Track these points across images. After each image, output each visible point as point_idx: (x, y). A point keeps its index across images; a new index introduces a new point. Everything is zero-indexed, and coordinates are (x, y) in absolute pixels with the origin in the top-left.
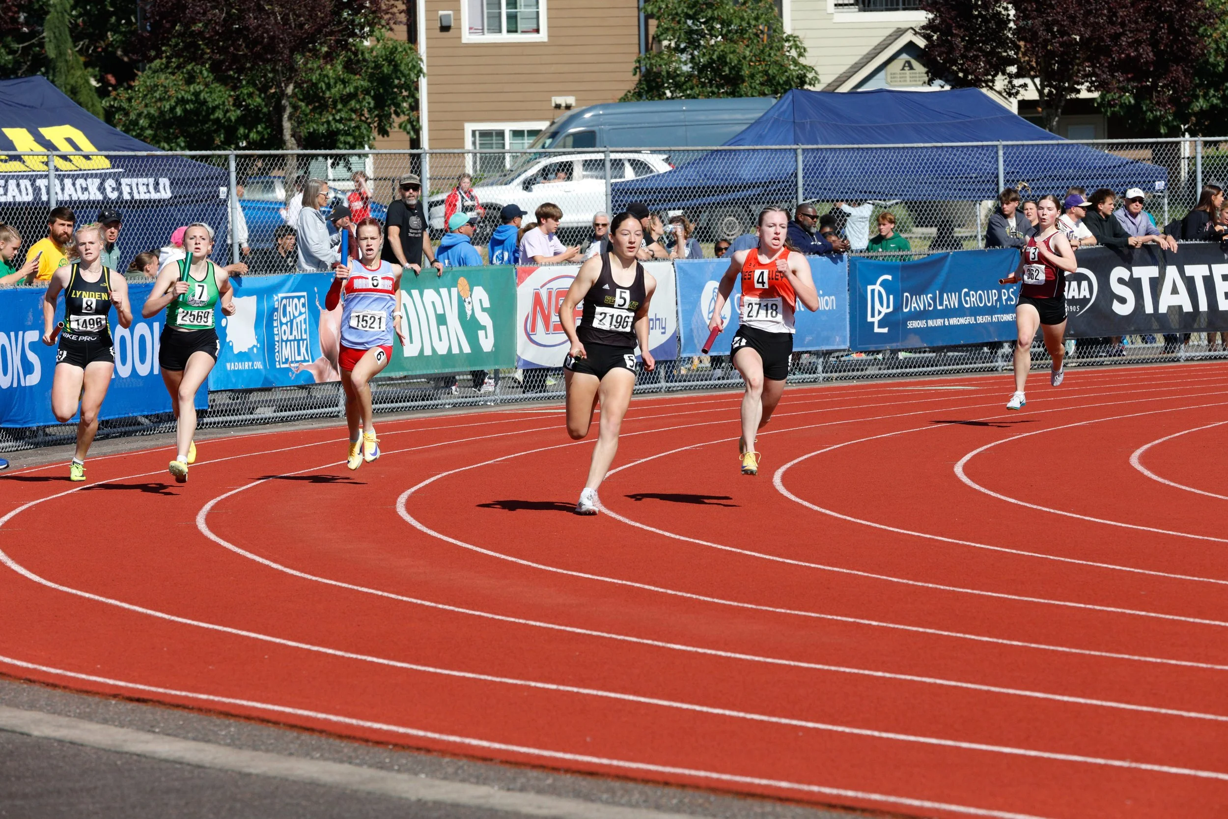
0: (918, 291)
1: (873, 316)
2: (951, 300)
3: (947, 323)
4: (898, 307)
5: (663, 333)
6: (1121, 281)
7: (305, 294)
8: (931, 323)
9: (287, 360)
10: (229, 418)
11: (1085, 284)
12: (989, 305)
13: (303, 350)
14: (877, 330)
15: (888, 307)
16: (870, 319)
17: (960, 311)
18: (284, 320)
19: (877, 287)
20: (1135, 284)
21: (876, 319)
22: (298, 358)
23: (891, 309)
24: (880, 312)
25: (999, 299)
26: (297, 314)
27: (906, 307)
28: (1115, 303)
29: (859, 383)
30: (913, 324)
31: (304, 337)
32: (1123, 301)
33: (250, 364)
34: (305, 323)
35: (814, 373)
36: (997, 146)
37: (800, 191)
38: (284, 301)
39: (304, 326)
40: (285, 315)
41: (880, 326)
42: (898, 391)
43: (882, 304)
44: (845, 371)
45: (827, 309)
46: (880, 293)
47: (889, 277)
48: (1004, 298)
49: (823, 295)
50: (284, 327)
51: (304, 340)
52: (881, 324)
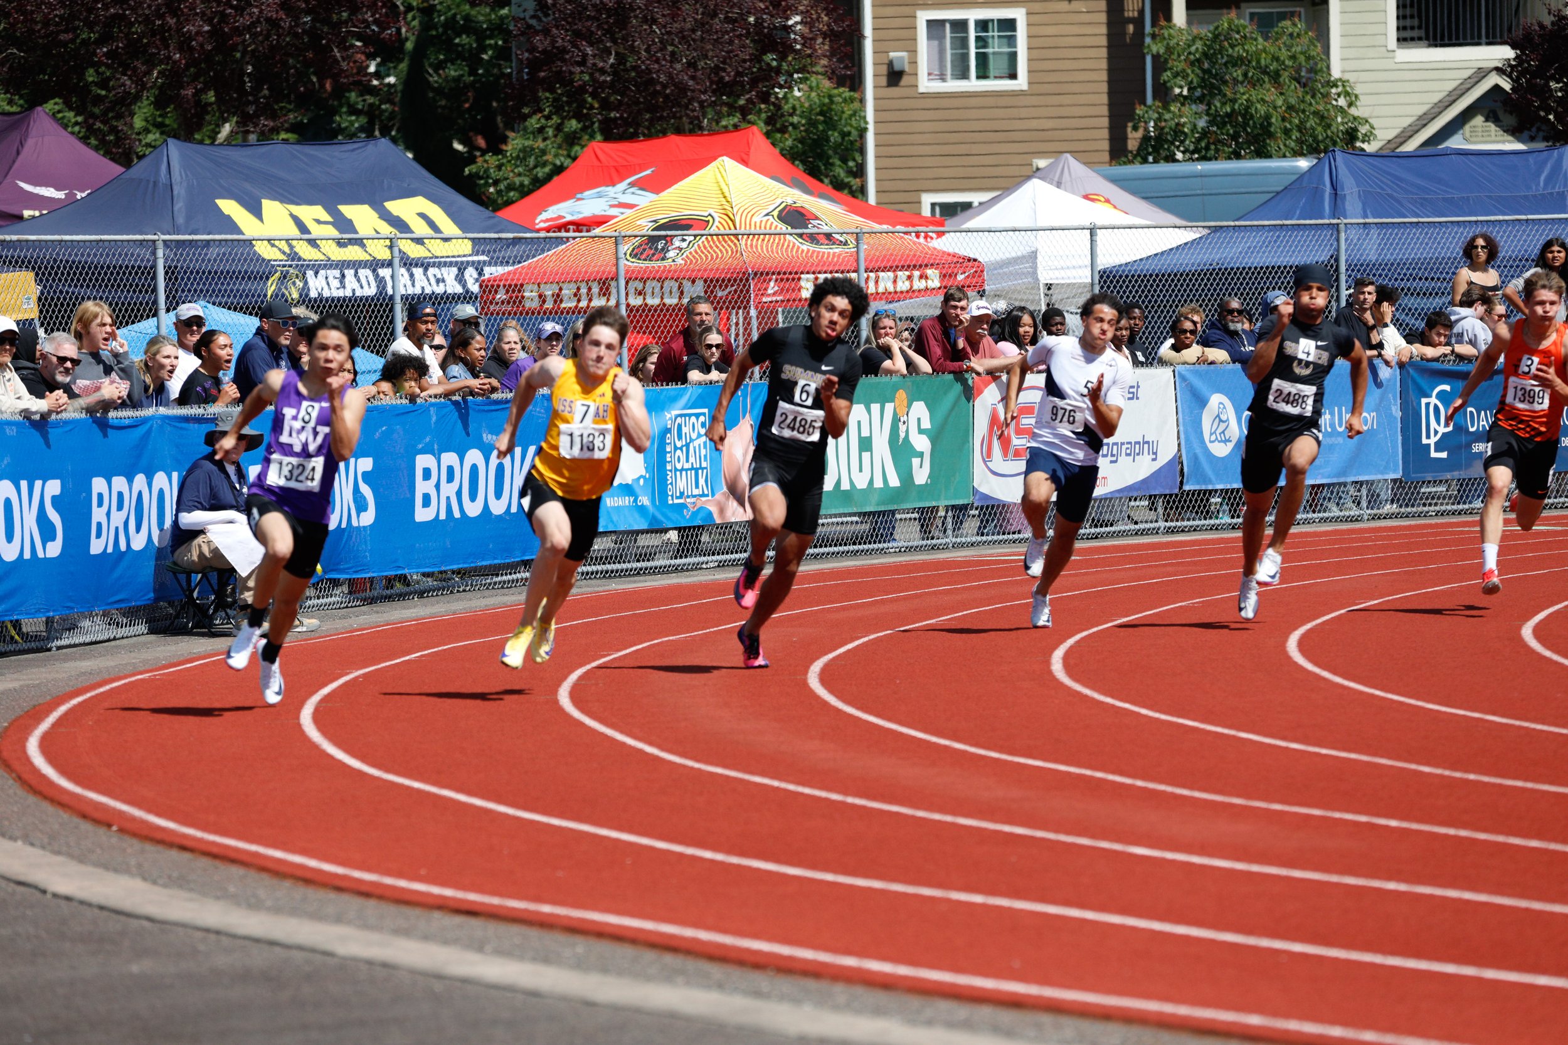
0: (1487, 405)
1: (1428, 437)
5: (1154, 460)
7: (706, 411)
9: (682, 494)
10: (609, 567)
13: (702, 481)
15: (1446, 425)
16: (1425, 441)
18: (679, 444)
19: (1433, 400)
21: (1433, 441)
22: (696, 492)
23: (1449, 428)
24: (1436, 432)
26: (694, 436)
27: (1473, 426)
29: (1413, 522)
31: (704, 465)
33: (634, 498)
34: (705, 447)
37: (1343, 278)
38: (679, 420)
39: (703, 452)
40: (680, 438)
41: (1436, 451)
42: (1462, 532)
43: (1439, 423)
46: (1436, 408)
47: (1448, 388)
50: (678, 452)
51: (703, 469)
52: (1439, 447)
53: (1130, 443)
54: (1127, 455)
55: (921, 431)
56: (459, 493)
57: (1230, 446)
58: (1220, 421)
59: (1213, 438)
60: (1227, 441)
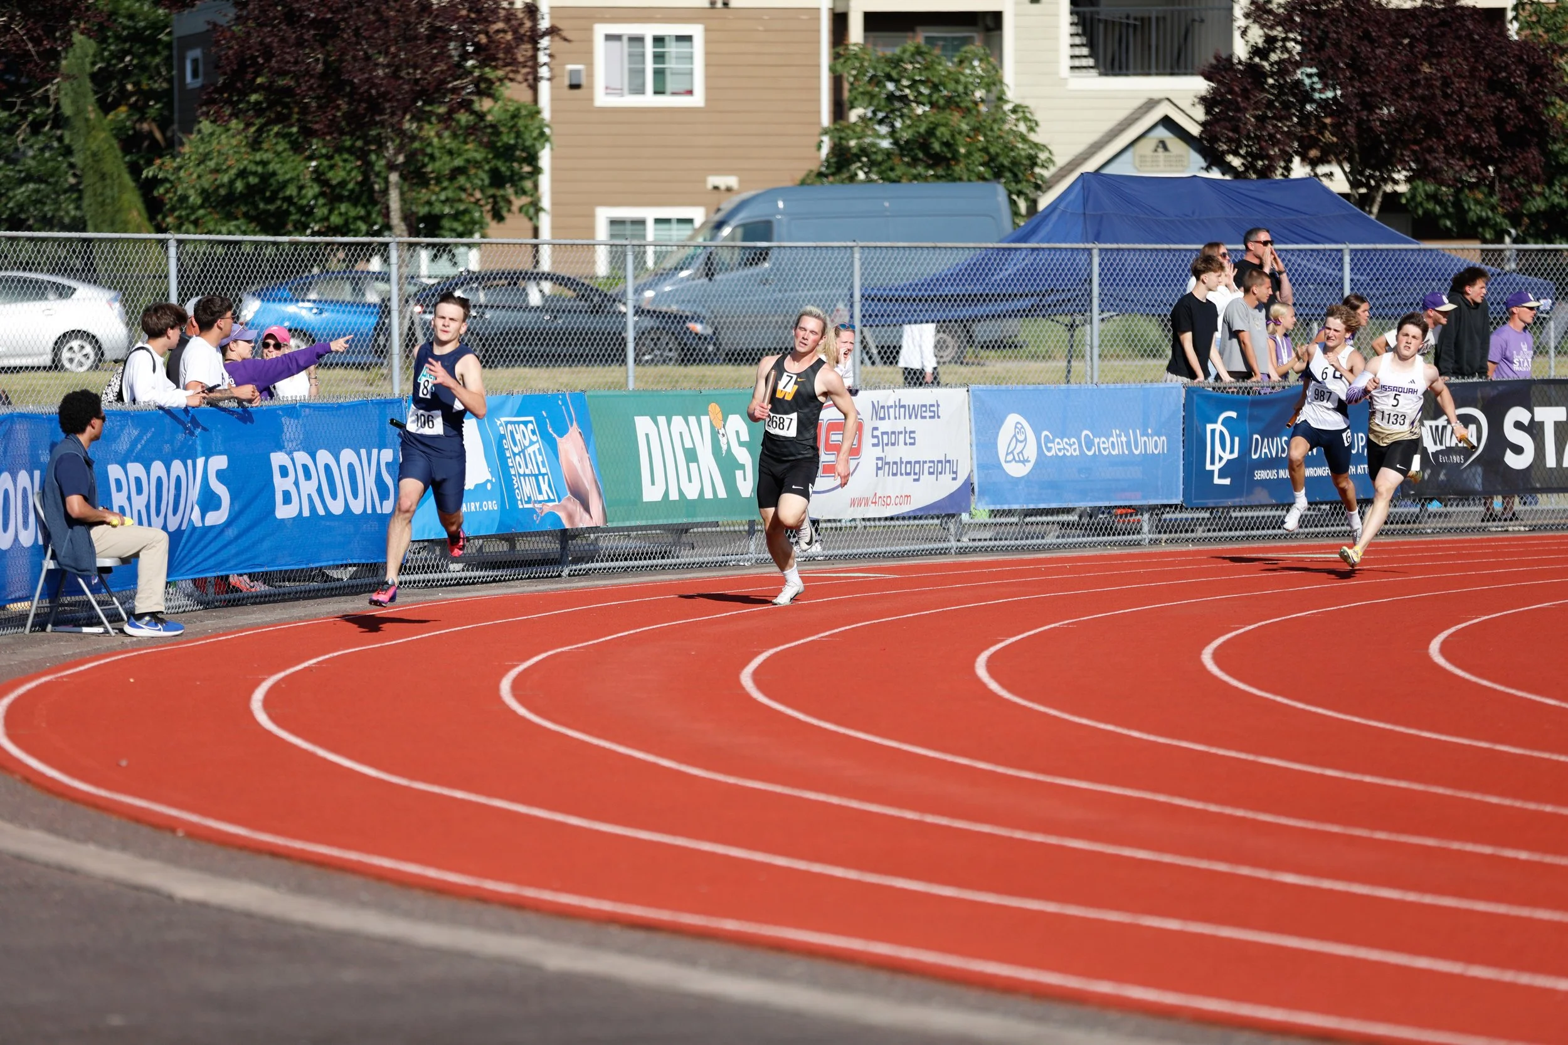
0: (1269, 432)
1: (1212, 463)
4: (1245, 450)
5: (955, 479)
6: (1518, 425)
7: (531, 418)
9: (529, 498)
10: (430, 576)
11: (1473, 428)
13: (545, 487)
14: (1217, 481)
15: (1232, 451)
16: (1209, 467)
18: (516, 450)
19: (1219, 427)
20: (1534, 429)
21: (1217, 467)
22: (542, 497)
23: (1235, 455)
24: (1221, 458)
26: (527, 443)
27: (1255, 453)
28: (1509, 453)
29: (1196, 548)
30: (1261, 475)
31: (543, 471)
32: (1518, 450)
33: (478, 505)
34: (541, 454)
35: (1139, 533)
36: (1340, 250)
37: (1096, 302)
38: (510, 427)
39: (540, 459)
40: (515, 444)
41: (1220, 477)
43: (1224, 448)
44: (1176, 532)
45: (1156, 452)
46: (1222, 434)
47: (1234, 414)
49: (1152, 435)
50: (517, 457)
51: (543, 475)
52: (1223, 474)
53: (933, 462)
54: (930, 473)
55: (741, 444)
56: (319, 490)
57: (1029, 466)
58: (1017, 440)
59: (1010, 457)
60: (1025, 462)
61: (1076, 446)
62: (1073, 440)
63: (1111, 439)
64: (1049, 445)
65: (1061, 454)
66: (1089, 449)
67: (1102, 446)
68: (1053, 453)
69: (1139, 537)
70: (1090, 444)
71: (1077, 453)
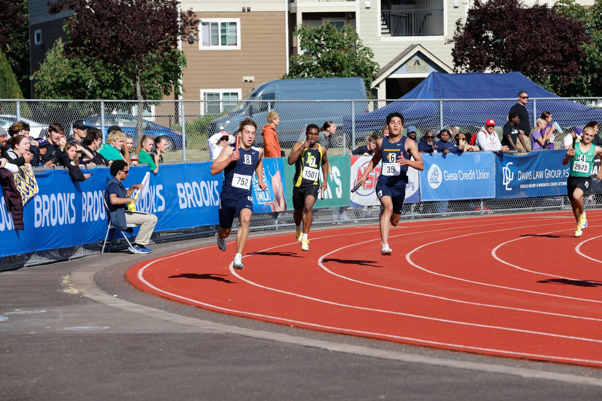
0: (525, 170)
1: (505, 182)
2: (540, 175)
3: (537, 186)
4: (516, 177)
5: (413, 190)
8: (530, 186)
9: (262, 200)
12: (557, 177)
13: (268, 196)
14: (507, 189)
16: (504, 184)
17: (543, 180)
19: (507, 168)
21: (507, 184)
22: (266, 200)
23: (512, 179)
24: (508, 180)
25: (562, 174)
27: (519, 178)
30: (522, 186)
36: (533, 100)
37: (442, 121)
41: (508, 187)
43: (508, 176)
45: (486, 178)
46: (508, 171)
47: (512, 163)
48: (564, 174)
49: (484, 172)
52: (509, 187)
55: (338, 177)
56: (194, 197)
57: (439, 184)
58: (435, 175)
59: (432, 181)
60: (437, 183)
61: (457, 176)
62: (455, 174)
63: (469, 174)
64: (447, 176)
65: (451, 180)
66: (461, 178)
67: (466, 176)
68: (448, 179)
69: (480, 211)
70: (461, 176)
71: (457, 179)
